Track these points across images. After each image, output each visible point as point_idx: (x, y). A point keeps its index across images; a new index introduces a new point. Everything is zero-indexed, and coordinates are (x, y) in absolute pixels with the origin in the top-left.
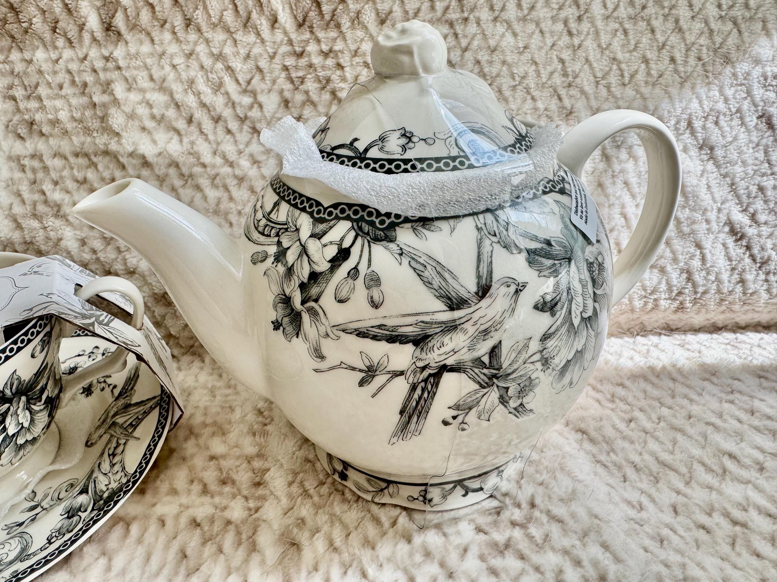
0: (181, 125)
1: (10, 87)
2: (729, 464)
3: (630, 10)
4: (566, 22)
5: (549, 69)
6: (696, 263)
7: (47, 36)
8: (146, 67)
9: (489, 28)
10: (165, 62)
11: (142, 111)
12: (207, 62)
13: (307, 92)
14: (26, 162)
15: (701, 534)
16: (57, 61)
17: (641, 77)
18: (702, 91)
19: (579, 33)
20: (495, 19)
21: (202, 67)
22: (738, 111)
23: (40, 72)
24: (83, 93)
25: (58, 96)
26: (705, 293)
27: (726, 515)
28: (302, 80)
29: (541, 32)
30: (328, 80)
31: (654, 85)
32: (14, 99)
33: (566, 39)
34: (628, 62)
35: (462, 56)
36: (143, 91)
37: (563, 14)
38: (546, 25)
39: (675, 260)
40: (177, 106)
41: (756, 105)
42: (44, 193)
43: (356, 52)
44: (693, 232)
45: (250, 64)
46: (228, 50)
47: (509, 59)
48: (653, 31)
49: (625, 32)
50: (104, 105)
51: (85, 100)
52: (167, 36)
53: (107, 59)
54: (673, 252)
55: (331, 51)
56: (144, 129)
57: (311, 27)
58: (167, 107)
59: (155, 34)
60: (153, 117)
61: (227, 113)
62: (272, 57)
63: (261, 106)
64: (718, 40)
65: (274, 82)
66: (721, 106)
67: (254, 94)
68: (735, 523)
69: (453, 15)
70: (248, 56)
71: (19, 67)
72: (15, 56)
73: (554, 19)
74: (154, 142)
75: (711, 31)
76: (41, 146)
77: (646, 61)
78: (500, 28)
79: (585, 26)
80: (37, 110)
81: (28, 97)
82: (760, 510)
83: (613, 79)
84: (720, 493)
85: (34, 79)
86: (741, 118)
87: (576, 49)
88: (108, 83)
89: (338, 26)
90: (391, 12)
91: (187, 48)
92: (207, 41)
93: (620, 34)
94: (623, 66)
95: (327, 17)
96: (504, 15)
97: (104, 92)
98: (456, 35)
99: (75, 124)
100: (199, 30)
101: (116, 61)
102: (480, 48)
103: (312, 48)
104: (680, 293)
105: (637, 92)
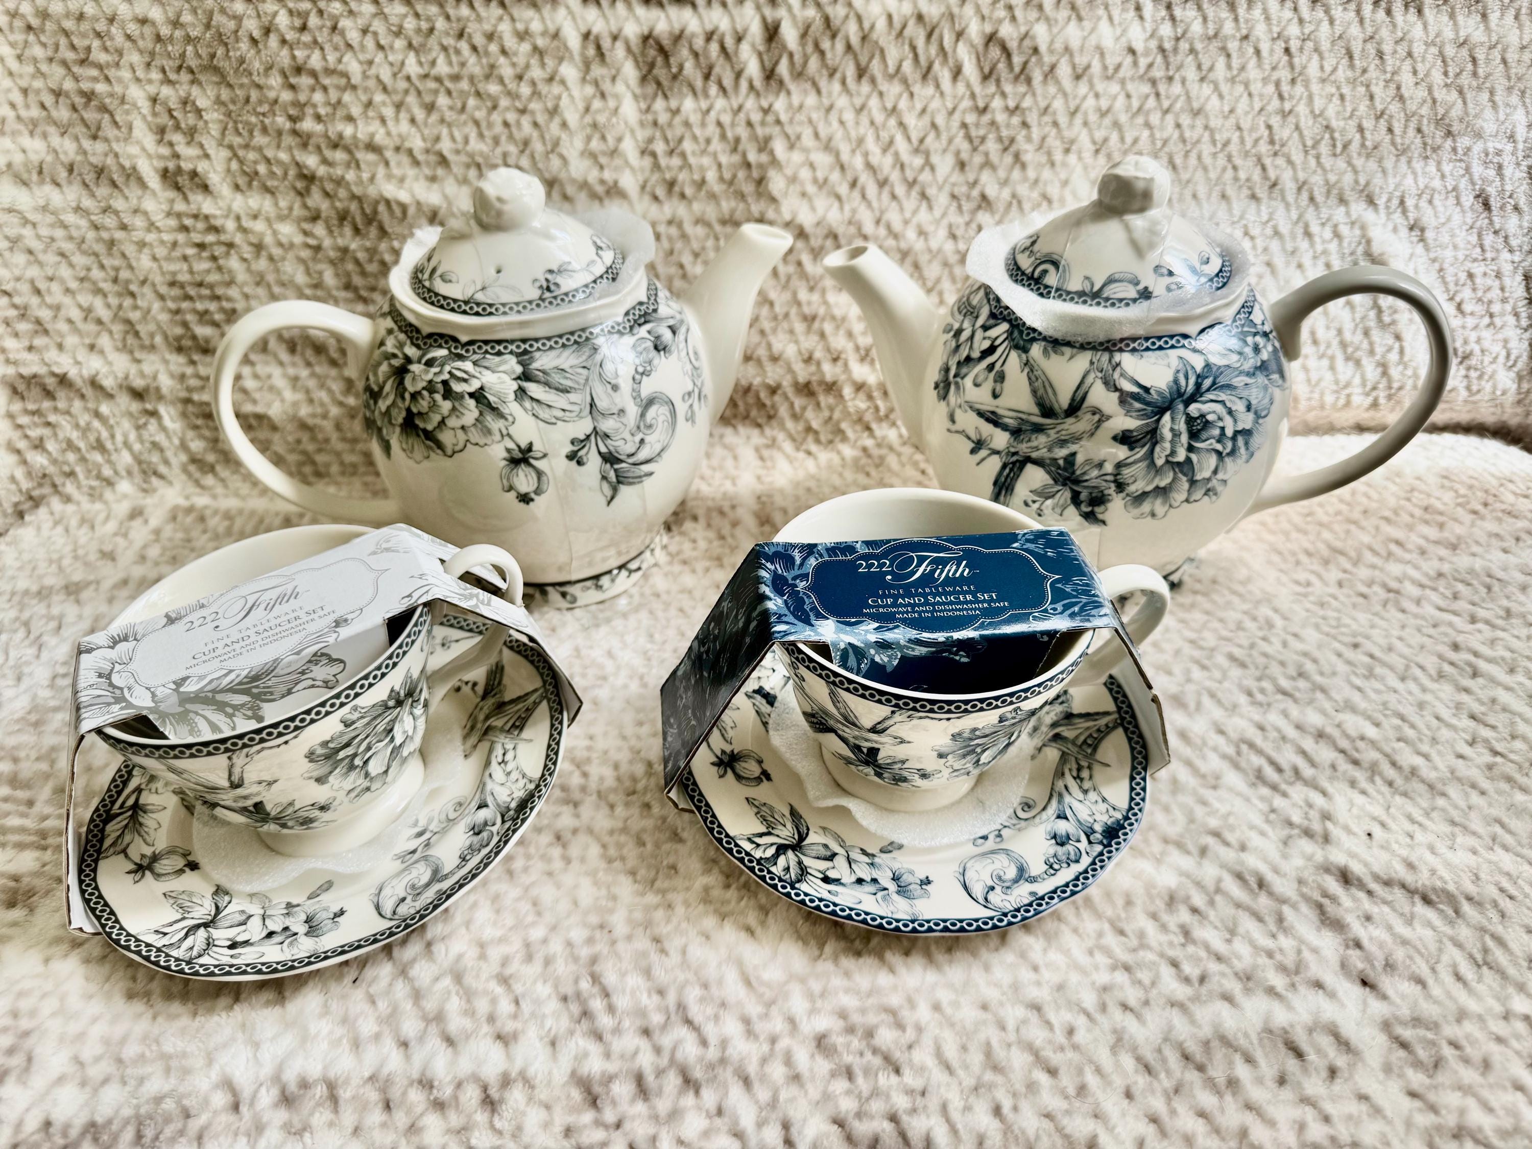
0: (843, 190)
1: (651, 140)
2: (1393, 547)
3: (1349, 74)
4: (1278, 84)
5: (1255, 136)
6: (1393, 357)
7: (699, 83)
8: (810, 121)
9: (1194, 88)
10: (833, 117)
11: (805, 174)
12: (879, 117)
13: (987, 154)
14: (662, 229)
15: (1361, 600)
16: (708, 111)
17: (1355, 146)
18: (1418, 165)
19: (1291, 97)
20: (1202, 79)
21: (872, 123)
22: (1455, 189)
23: (687, 124)
24: (735, 150)
25: (704, 152)
26: (1400, 388)
27: (1385, 586)
28: (983, 139)
29: (1250, 95)
30: (1012, 140)
31: (1368, 156)
32: (654, 155)
33: (1276, 103)
34: (1343, 131)
35: (1162, 120)
36: (806, 151)
37: (1275, 76)
38: (1256, 87)
39: (1372, 352)
40: (842, 168)
41: (1473, 183)
42: (681, 266)
43: (1046, 109)
44: (1393, 322)
45: (926, 119)
46: (903, 104)
47: (1212, 124)
48: (1372, 97)
49: (1342, 97)
50: (761, 166)
51: (736, 158)
52: (836, 86)
53: (766, 111)
54: (1371, 344)
55: (1017, 108)
56: (804, 194)
57: (998, 81)
58: (832, 169)
59: (823, 83)
60: (815, 181)
61: (895, 176)
62: (951, 113)
63: (933, 169)
64: (1441, 111)
65: (950, 141)
66: (1437, 183)
67: (927, 154)
68: (1390, 591)
69: (1158, 72)
70: (924, 111)
71: (663, 118)
72: (659, 104)
73: (1265, 80)
74: (813, 209)
75: (1434, 101)
76: (682, 211)
77: (1361, 129)
78: (1207, 89)
79: (1299, 89)
80: (681, 168)
81: (671, 153)
82: (1414, 582)
83: (1324, 149)
84: (1382, 570)
85: (679, 130)
86: (1458, 198)
87: (1285, 115)
88: (768, 140)
89: (1029, 81)
90: (1088, 67)
91: (858, 102)
92: (881, 94)
93: (1336, 100)
94: (1337, 135)
95: (1017, 69)
96: (1211, 76)
97: (761, 150)
98: (1158, 95)
99: (724, 187)
100: (873, 81)
101: (777, 115)
102: (1182, 110)
103: (997, 103)
104: (1374, 388)
105: (1349, 163)
